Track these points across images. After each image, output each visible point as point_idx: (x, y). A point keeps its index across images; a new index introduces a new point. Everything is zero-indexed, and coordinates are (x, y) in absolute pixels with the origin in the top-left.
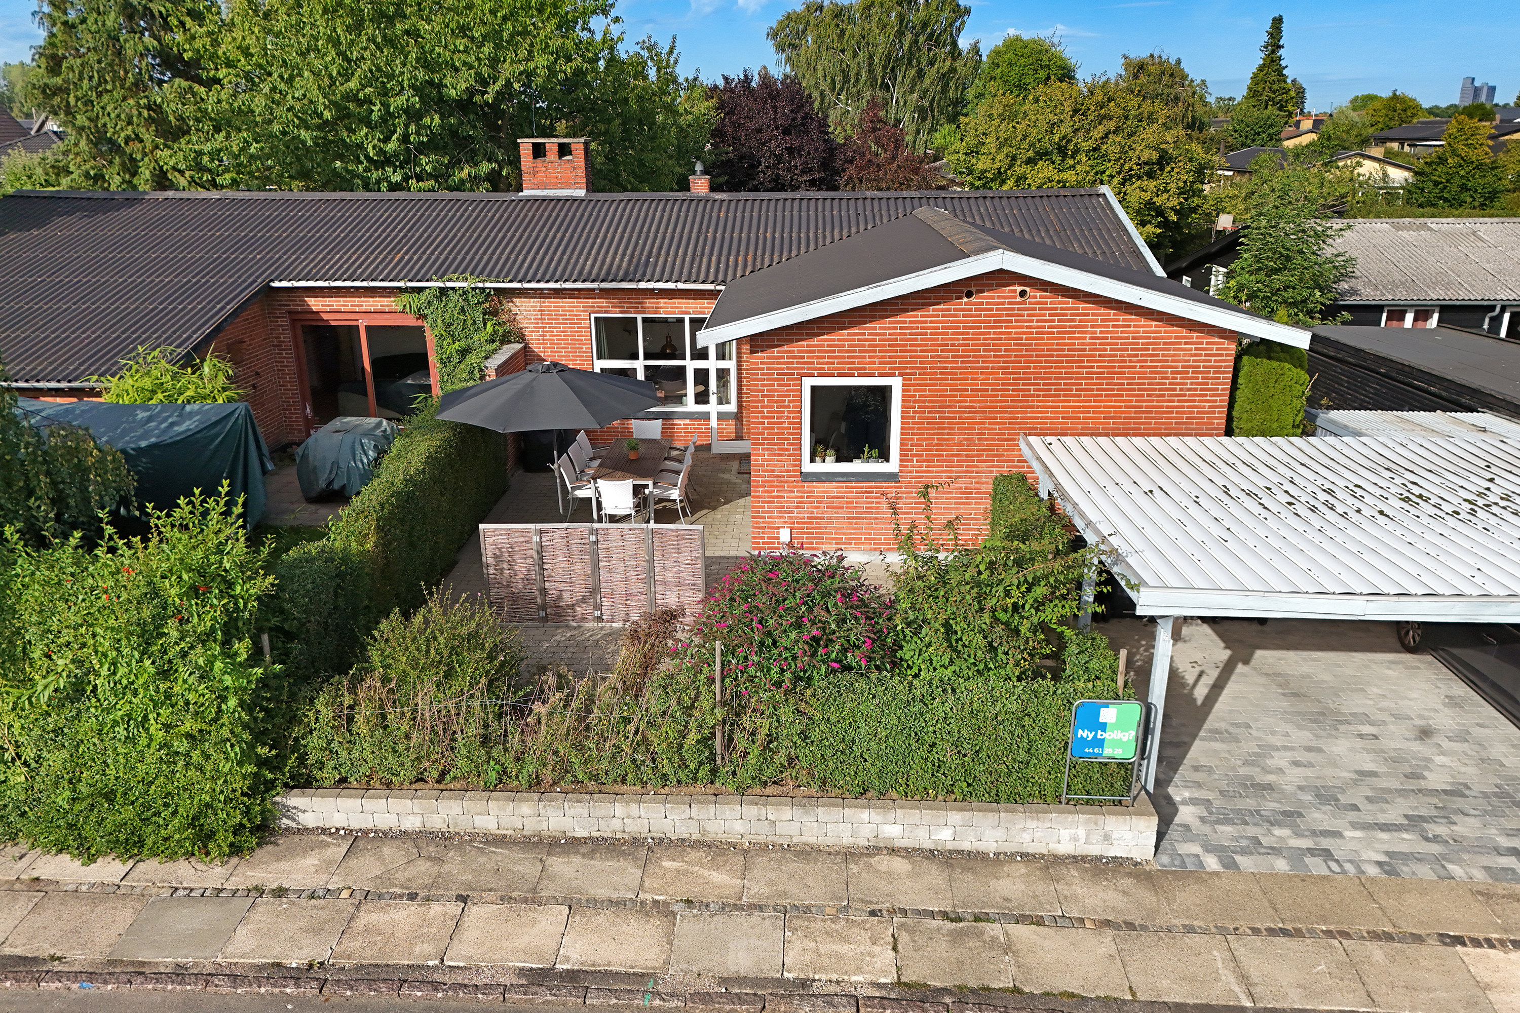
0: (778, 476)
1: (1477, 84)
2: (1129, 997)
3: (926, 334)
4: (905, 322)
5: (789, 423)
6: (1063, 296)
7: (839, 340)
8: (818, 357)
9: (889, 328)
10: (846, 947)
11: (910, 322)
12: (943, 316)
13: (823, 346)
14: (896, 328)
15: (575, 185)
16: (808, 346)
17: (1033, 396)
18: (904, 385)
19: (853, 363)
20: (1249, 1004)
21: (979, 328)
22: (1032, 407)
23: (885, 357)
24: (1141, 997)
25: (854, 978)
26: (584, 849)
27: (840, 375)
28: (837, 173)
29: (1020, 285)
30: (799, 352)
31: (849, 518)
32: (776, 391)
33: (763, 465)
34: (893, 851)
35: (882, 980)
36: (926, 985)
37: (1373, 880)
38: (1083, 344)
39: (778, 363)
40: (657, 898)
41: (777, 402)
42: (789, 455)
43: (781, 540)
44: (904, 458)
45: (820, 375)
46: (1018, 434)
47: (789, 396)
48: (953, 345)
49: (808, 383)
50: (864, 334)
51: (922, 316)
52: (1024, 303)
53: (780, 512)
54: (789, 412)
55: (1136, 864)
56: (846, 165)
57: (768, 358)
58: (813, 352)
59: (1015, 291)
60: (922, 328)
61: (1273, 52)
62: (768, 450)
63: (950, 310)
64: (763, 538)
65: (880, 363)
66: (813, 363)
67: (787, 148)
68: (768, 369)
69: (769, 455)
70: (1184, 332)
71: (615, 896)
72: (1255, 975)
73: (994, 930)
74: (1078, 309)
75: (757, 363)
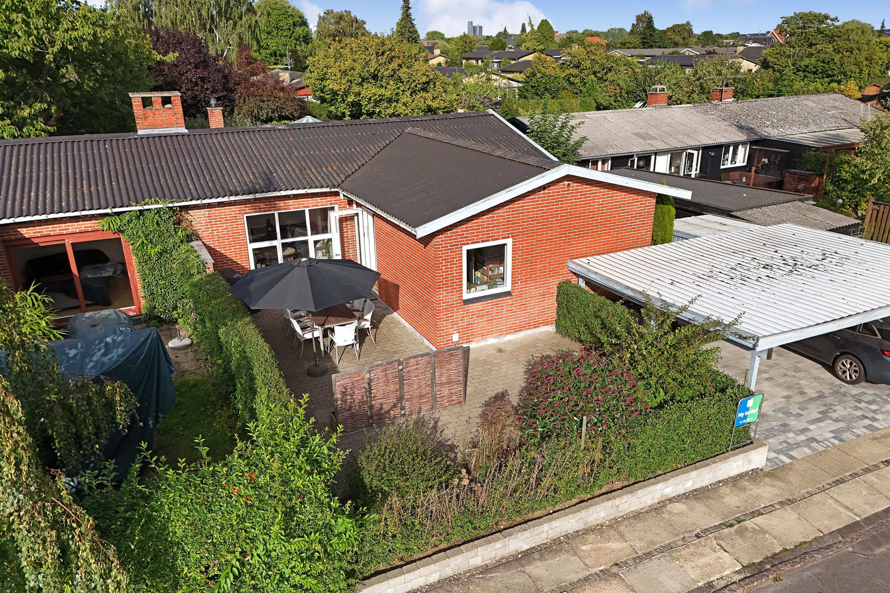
0: (451, 305)
1: (474, 25)
2: (822, 535)
3: (524, 213)
4: (514, 208)
5: (457, 273)
6: (586, 185)
7: (481, 222)
8: (471, 233)
9: (507, 212)
10: (706, 558)
11: (517, 207)
12: (532, 202)
13: (474, 226)
14: (509, 212)
15: (177, 125)
16: (466, 228)
17: (573, 238)
18: (513, 242)
19: (489, 234)
20: (858, 519)
21: (549, 206)
22: (572, 244)
23: (504, 228)
24: (826, 532)
25: (726, 573)
26: (537, 556)
27: (482, 242)
28: (232, 91)
29: (567, 181)
30: (461, 231)
31: (487, 321)
32: (449, 256)
33: (443, 300)
34: (671, 500)
35: (737, 569)
36: (754, 564)
37: (839, 445)
38: (594, 208)
39: (450, 240)
40: (600, 568)
41: (450, 262)
42: (457, 291)
43: (454, 341)
44: (514, 283)
45: (472, 243)
46: (566, 260)
47: (456, 258)
48: (537, 217)
49: (465, 248)
50: (494, 217)
51: (522, 203)
52: (569, 190)
53: (452, 325)
54: (456, 267)
55: (762, 470)
56: (236, 87)
57: (445, 237)
58: (468, 230)
59: (564, 185)
60: (522, 210)
61: (407, 11)
62: (445, 290)
63: (535, 198)
64: (443, 342)
65: (502, 232)
66: (468, 237)
67: (199, 77)
68: (445, 244)
69: (446, 293)
70: (635, 197)
71: (581, 576)
72: (848, 505)
73: (749, 524)
74: (592, 190)
75: (439, 242)
